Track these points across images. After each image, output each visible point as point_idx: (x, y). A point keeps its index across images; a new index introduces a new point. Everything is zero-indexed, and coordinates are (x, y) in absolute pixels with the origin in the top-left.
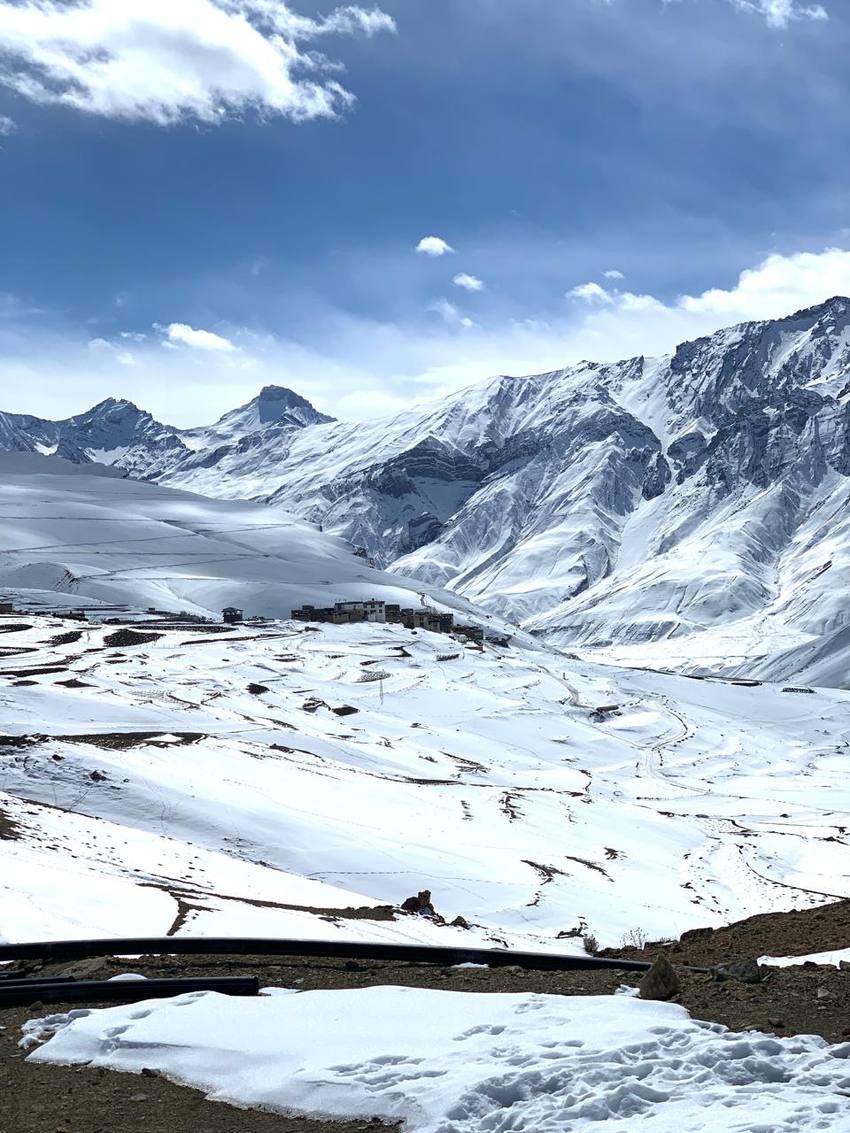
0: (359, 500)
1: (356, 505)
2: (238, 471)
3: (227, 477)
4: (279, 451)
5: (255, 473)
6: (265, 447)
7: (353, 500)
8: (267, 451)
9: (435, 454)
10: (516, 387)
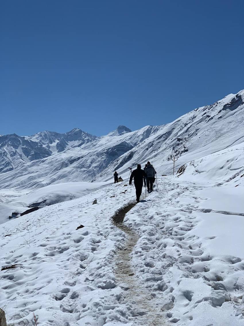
0: (103, 157)
1: (102, 158)
2: (85, 148)
3: (82, 150)
4: (95, 144)
5: (88, 149)
6: (92, 142)
7: (102, 157)
8: (92, 144)
9: (125, 146)
10: (153, 128)
